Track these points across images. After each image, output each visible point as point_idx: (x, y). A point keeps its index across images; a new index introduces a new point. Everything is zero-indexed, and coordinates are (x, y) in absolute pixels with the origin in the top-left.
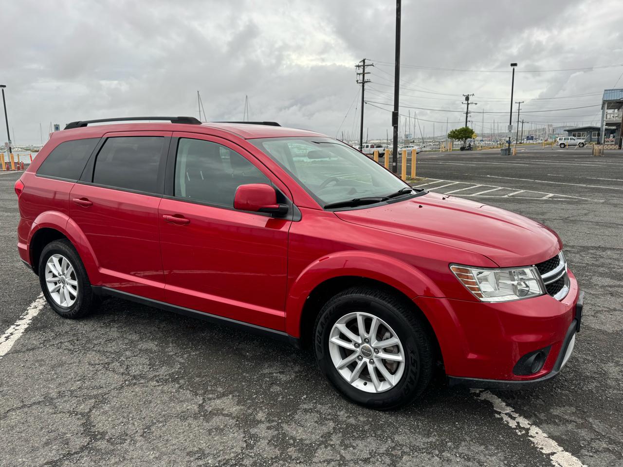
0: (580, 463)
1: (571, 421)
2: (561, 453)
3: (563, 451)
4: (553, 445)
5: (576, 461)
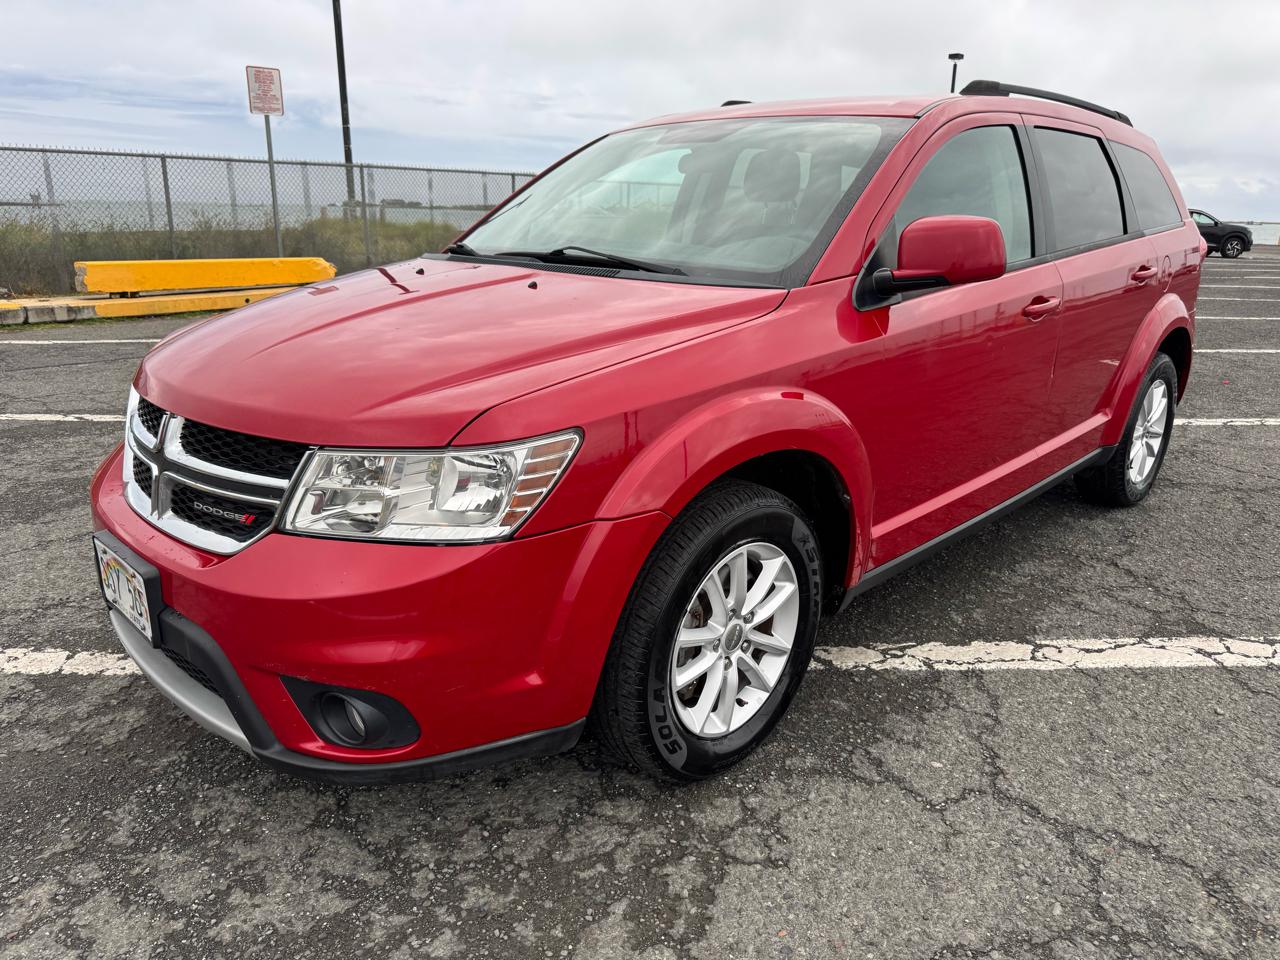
0: (23, 671)
1: (89, 716)
2: (60, 664)
3: (61, 670)
4: (81, 668)
5: (29, 669)
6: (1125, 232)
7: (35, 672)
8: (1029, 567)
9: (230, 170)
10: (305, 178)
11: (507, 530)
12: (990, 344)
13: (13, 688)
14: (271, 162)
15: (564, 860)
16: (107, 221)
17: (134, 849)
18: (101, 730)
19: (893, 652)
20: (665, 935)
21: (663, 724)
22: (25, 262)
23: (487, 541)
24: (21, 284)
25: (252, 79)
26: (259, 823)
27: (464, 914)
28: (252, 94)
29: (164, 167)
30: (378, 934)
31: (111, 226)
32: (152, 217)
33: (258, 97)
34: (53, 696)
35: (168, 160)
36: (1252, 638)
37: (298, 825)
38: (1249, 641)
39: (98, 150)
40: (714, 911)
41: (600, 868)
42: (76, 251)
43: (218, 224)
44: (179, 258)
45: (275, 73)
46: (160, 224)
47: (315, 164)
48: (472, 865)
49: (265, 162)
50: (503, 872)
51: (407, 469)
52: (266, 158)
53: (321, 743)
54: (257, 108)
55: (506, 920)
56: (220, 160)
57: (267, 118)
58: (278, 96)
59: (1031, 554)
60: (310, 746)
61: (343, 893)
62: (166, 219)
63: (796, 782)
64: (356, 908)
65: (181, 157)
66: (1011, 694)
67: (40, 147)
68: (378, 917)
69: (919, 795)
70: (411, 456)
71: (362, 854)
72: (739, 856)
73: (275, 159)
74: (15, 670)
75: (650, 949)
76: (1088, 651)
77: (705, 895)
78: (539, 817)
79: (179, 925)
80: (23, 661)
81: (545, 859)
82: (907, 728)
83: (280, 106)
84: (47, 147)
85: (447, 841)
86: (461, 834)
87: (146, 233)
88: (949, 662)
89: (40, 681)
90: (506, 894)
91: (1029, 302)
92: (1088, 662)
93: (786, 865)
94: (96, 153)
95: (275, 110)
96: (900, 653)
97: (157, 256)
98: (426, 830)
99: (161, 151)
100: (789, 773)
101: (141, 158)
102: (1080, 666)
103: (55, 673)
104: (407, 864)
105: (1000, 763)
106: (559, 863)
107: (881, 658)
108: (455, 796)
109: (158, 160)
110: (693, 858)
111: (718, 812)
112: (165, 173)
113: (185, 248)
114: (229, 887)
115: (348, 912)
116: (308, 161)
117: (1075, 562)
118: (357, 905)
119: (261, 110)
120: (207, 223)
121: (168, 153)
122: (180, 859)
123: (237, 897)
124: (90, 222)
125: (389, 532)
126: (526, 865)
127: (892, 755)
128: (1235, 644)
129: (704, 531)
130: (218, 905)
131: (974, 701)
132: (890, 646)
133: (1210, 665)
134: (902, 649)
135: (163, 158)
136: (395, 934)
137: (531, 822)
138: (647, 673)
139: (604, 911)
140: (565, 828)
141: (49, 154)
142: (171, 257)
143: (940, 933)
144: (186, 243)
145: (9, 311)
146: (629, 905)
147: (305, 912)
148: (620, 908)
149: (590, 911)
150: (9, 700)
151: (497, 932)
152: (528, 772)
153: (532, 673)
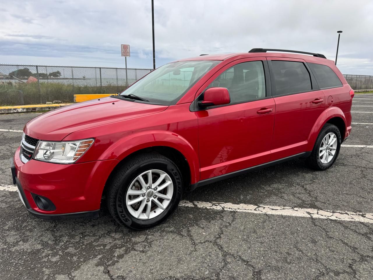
6: (312, 89)
7: (11, 191)
8: (275, 186)
9: (116, 71)
10: (136, 73)
11: (74, 161)
12: (242, 121)
13: (5, 194)
14: (126, 69)
15: (95, 244)
16: (86, 84)
17: (7, 230)
18: (17, 204)
19: (216, 204)
20: (105, 264)
21: (122, 214)
22: (66, 94)
23: (69, 164)
24: (64, 100)
25: (122, 47)
26: (35, 228)
27: (64, 253)
28: (122, 52)
29: (100, 70)
30: (44, 254)
31: (86, 85)
32: (96, 83)
33: (124, 52)
34: (12, 196)
35: (101, 69)
36: (329, 211)
37: (43, 229)
38: (327, 211)
39: (85, 67)
40: (121, 260)
41: (102, 247)
42: (78, 92)
43: (113, 85)
44: (103, 94)
45: (128, 46)
46: (98, 85)
47: (138, 69)
48: (74, 243)
49: (125, 69)
50: (79, 245)
51: (57, 146)
52: (125, 68)
53: (38, 208)
54: (123, 55)
55: (72, 255)
56: (114, 68)
57: (126, 58)
58: (129, 52)
59: (279, 182)
60: (36, 209)
61: (43, 245)
62: (100, 84)
63: (164, 234)
64: (43, 249)
65: (105, 68)
66: (240, 219)
67: (71, 66)
68: (46, 251)
69: (193, 240)
70: (57, 143)
71: (52, 237)
72: (136, 249)
73: (127, 68)
74: (8, 190)
75: (99, 266)
76: (273, 209)
77: (121, 257)
78: (96, 234)
79: (5, 247)
80: (11, 188)
81: (90, 244)
82: (204, 224)
83: (129, 55)
84: (73, 66)
85: (72, 237)
86: (76, 236)
87: (94, 87)
88: (230, 208)
89: (11, 193)
90: (77, 250)
91: (260, 109)
92: (270, 212)
93: (146, 253)
94: (84, 67)
95: (128, 55)
96: (218, 205)
97: (97, 93)
98: (69, 234)
99: (100, 67)
100: (163, 231)
101: (95, 68)
102: (267, 213)
103: (15, 192)
104: (60, 240)
105: (222, 236)
106: (93, 245)
107: (211, 205)
108: (81, 227)
109: (99, 69)
110: (125, 248)
111: (140, 238)
112: (100, 72)
113: (104, 91)
114: (20, 240)
115: (41, 249)
116: (137, 68)
117: (291, 185)
118: (44, 248)
119: (124, 55)
120: (110, 85)
121: (101, 67)
122: (15, 233)
123: (21, 243)
124: (82, 84)
125: (52, 160)
126: (86, 244)
127: (194, 230)
128: (321, 212)
129: (135, 165)
130: (16, 244)
131: (227, 219)
132: (216, 203)
133: (308, 217)
134: (219, 204)
135: (100, 68)
136: (47, 255)
137: (94, 235)
138: (116, 200)
139: (95, 256)
140: (100, 238)
141: (73, 68)
142: (101, 94)
143: (171, 273)
144: (105, 90)
145: (57, 107)
146: (102, 256)
147: (32, 248)
148: (99, 257)
149: (92, 256)
150: (3, 196)
151: (69, 258)
152: (101, 224)
153: (82, 196)
